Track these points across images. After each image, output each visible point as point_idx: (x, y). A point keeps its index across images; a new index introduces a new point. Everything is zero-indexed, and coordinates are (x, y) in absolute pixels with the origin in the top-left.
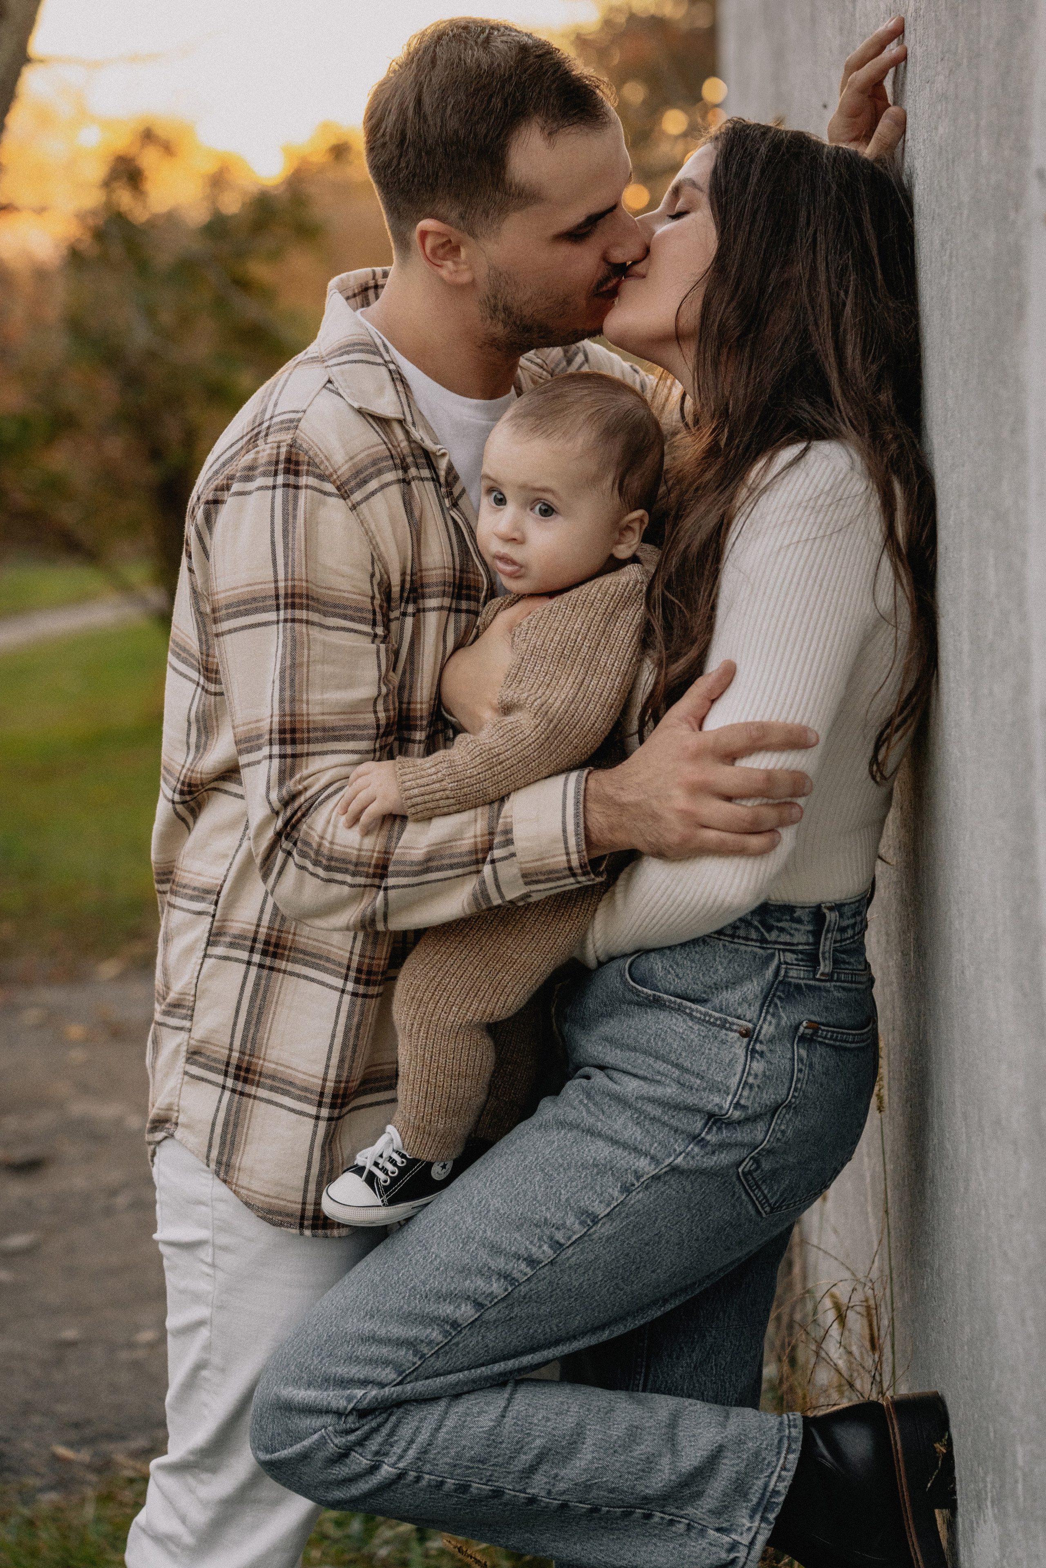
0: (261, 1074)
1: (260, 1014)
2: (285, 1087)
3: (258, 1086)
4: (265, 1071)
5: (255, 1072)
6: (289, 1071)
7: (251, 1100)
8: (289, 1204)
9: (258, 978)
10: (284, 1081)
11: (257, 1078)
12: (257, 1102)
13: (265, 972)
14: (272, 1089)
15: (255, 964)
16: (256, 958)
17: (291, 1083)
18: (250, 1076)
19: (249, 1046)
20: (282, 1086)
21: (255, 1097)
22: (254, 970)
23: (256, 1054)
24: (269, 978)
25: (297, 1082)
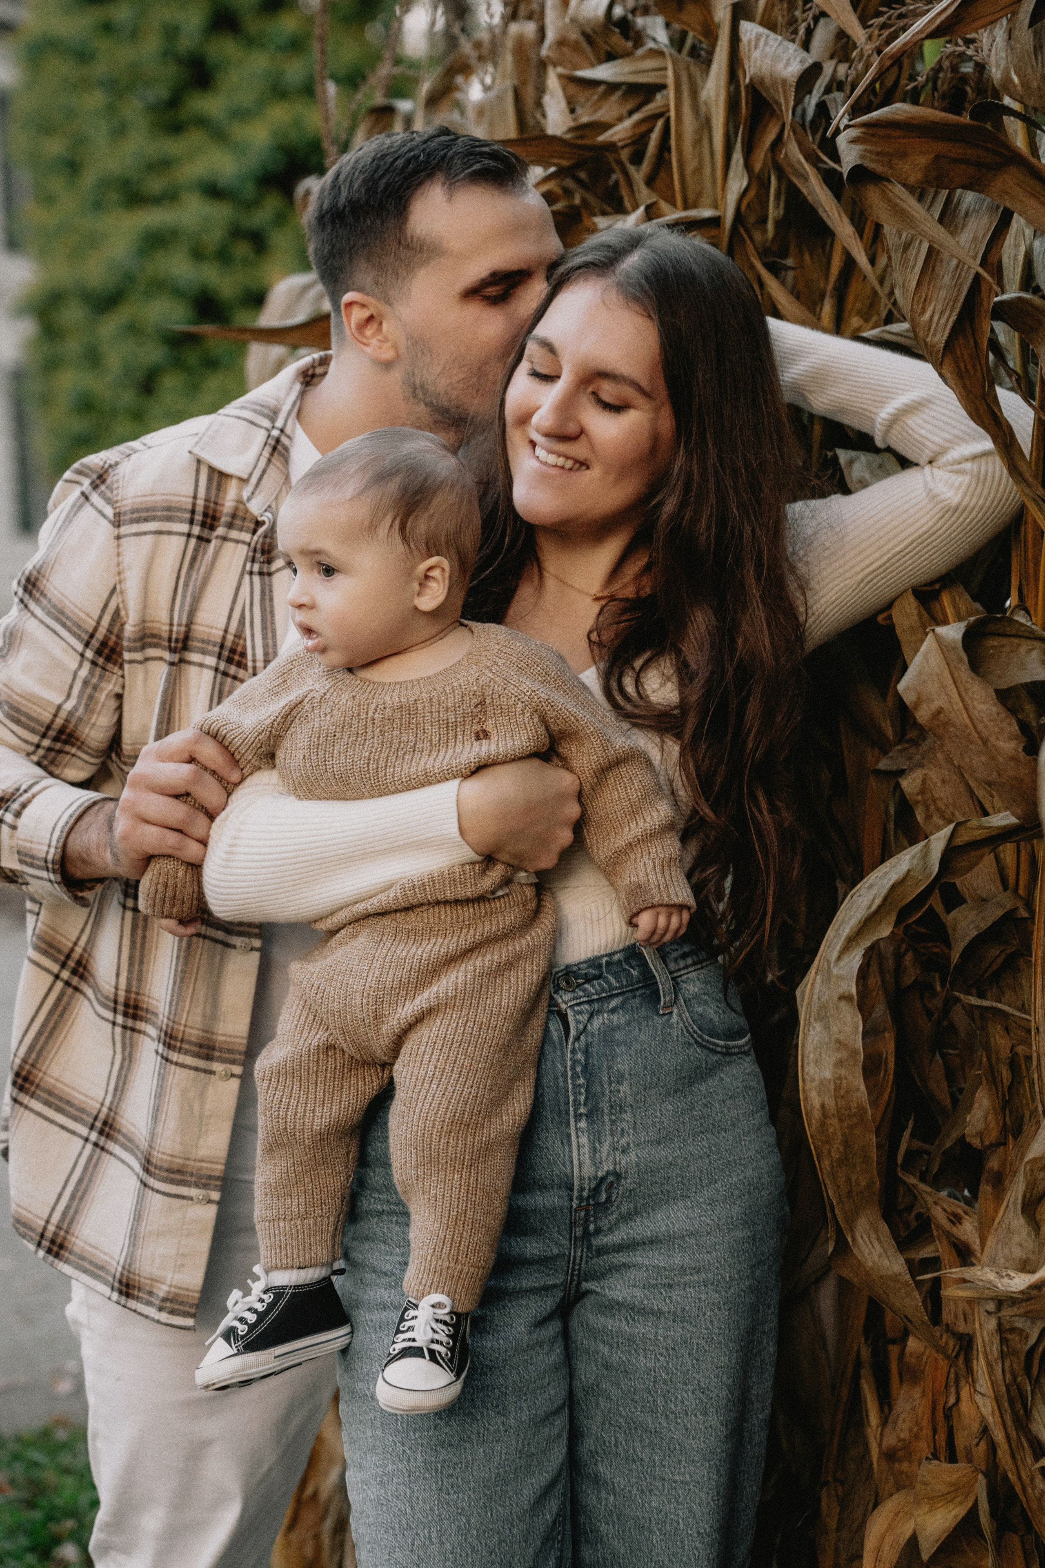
0: (38, 1086)
1: (54, 1028)
2: (60, 1104)
3: (32, 1097)
4: (43, 1084)
5: (32, 1083)
6: (67, 1089)
7: (22, 1109)
8: (34, 1218)
9: (62, 994)
10: (60, 1099)
11: (33, 1088)
12: (27, 1112)
13: (70, 991)
14: (47, 1103)
15: (62, 980)
16: (65, 974)
17: (68, 1103)
18: (27, 1085)
19: (33, 1056)
20: (57, 1102)
21: (26, 1107)
22: (59, 985)
23: (38, 1066)
24: (71, 997)
25: (76, 1102)
